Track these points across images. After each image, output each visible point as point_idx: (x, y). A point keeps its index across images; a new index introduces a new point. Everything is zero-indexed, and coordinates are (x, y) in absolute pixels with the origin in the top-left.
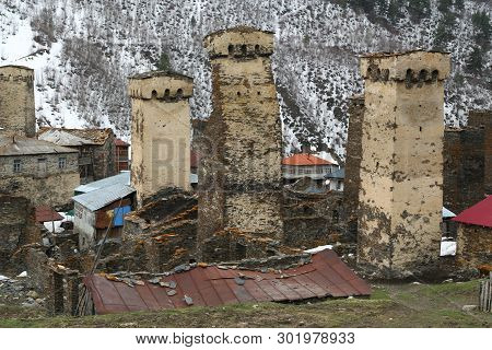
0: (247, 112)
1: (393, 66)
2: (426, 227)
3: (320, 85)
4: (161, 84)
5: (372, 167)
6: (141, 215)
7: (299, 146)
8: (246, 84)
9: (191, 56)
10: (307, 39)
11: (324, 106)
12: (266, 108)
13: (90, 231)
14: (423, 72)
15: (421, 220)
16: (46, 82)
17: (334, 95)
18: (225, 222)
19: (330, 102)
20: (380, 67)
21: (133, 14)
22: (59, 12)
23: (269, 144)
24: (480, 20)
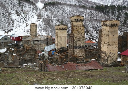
0: (78, 32)
1: (108, 23)
2: (114, 55)
3: (93, 27)
4: (61, 27)
5: (104, 43)
6: (57, 52)
7: (89, 39)
8: (78, 27)
9: (67, 21)
10: (90, 18)
11: (94, 31)
14: (114, 24)
15: (113, 54)
16: (39, 26)
17: (96, 29)
18: (74, 54)
19: (95, 30)
20: (105, 23)
21: (56, 13)
22: (42, 13)
23: (83, 39)
24: (126, 14)
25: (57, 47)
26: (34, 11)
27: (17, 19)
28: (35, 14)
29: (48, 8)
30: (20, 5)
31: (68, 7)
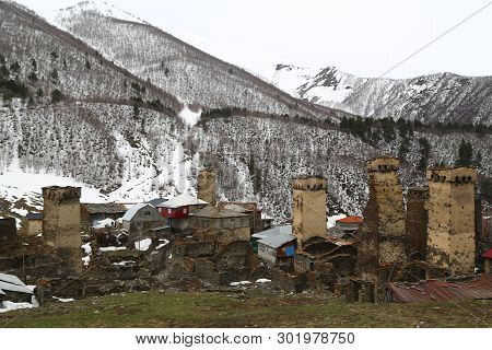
1: (449, 175)
2: (467, 259)
3: (338, 176)
5: (436, 227)
6: (304, 250)
8: (387, 185)
9: (266, 160)
10: (329, 151)
11: (341, 188)
12: (397, 197)
13: (273, 259)
14: (464, 178)
15: (464, 256)
16: (192, 175)
17: (346, 182)
18: (379, 256)
19: (344, 186)
20: (440, 175)
21: (234, 138)
22: (196, 138)
23: (400, 216)
24: (423, 142)
25: (300, 237)
26: (175, 133)
27: (130, 155)
28: (179, 140)
29: (211, 124)
30: (136, 118)
31: (267, 123)
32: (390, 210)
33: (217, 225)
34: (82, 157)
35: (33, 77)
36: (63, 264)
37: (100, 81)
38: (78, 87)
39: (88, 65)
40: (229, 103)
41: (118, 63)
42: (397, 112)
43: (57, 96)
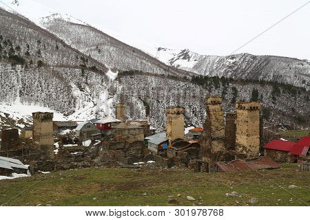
0: (216, 119)
1: (247, 106)
4: (177, 110)
5: (240, 132)
6: (173, 146)
8: (216, 111)
9: (152, 98)
12: (221, 118)
13: (156, 151)
14: (254, 107)
15: (254, 147)
16: (113, 106)
18: (211, 148)
19: (193, 112)
20: (242, 106)
21: (135, 86)
22: (115, 86)
23: (222, 127)
24: (234, 89)
25: (170, 139)
26: (104, 84)
27: (80, 96)
28: (106, 88)
29: (123, 79)
30: (83, 76)
31: (153, 78)
32: (217, 124)
33: (126, 132)
34: (54, 96)
35: (27, 54)
36: (44, 154)
37: (64, 56)
38: (51, 59)
39: (57, 47)
40: (133, 68)
41: (73, 46)
42: (220, 73)
43: (40, 64)
